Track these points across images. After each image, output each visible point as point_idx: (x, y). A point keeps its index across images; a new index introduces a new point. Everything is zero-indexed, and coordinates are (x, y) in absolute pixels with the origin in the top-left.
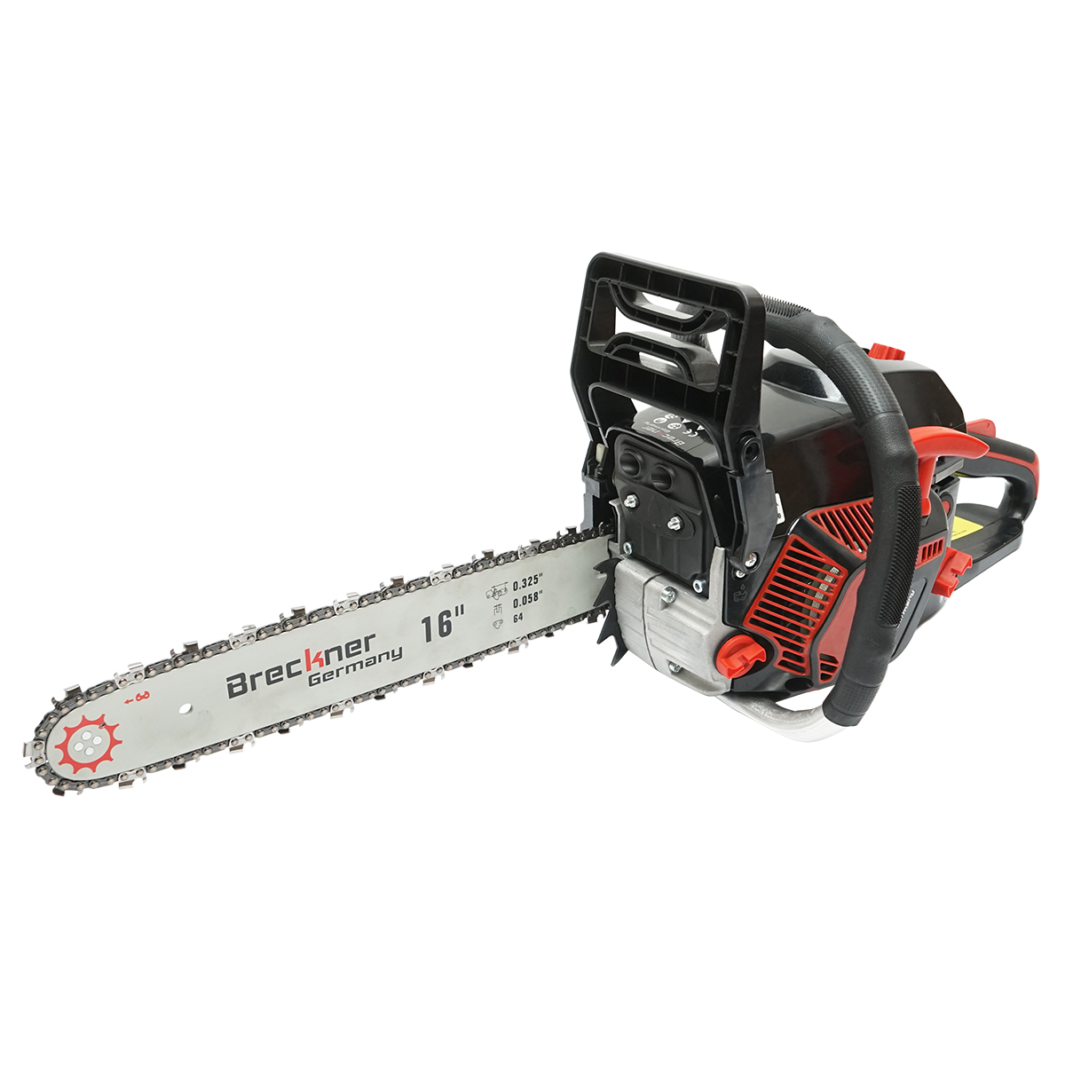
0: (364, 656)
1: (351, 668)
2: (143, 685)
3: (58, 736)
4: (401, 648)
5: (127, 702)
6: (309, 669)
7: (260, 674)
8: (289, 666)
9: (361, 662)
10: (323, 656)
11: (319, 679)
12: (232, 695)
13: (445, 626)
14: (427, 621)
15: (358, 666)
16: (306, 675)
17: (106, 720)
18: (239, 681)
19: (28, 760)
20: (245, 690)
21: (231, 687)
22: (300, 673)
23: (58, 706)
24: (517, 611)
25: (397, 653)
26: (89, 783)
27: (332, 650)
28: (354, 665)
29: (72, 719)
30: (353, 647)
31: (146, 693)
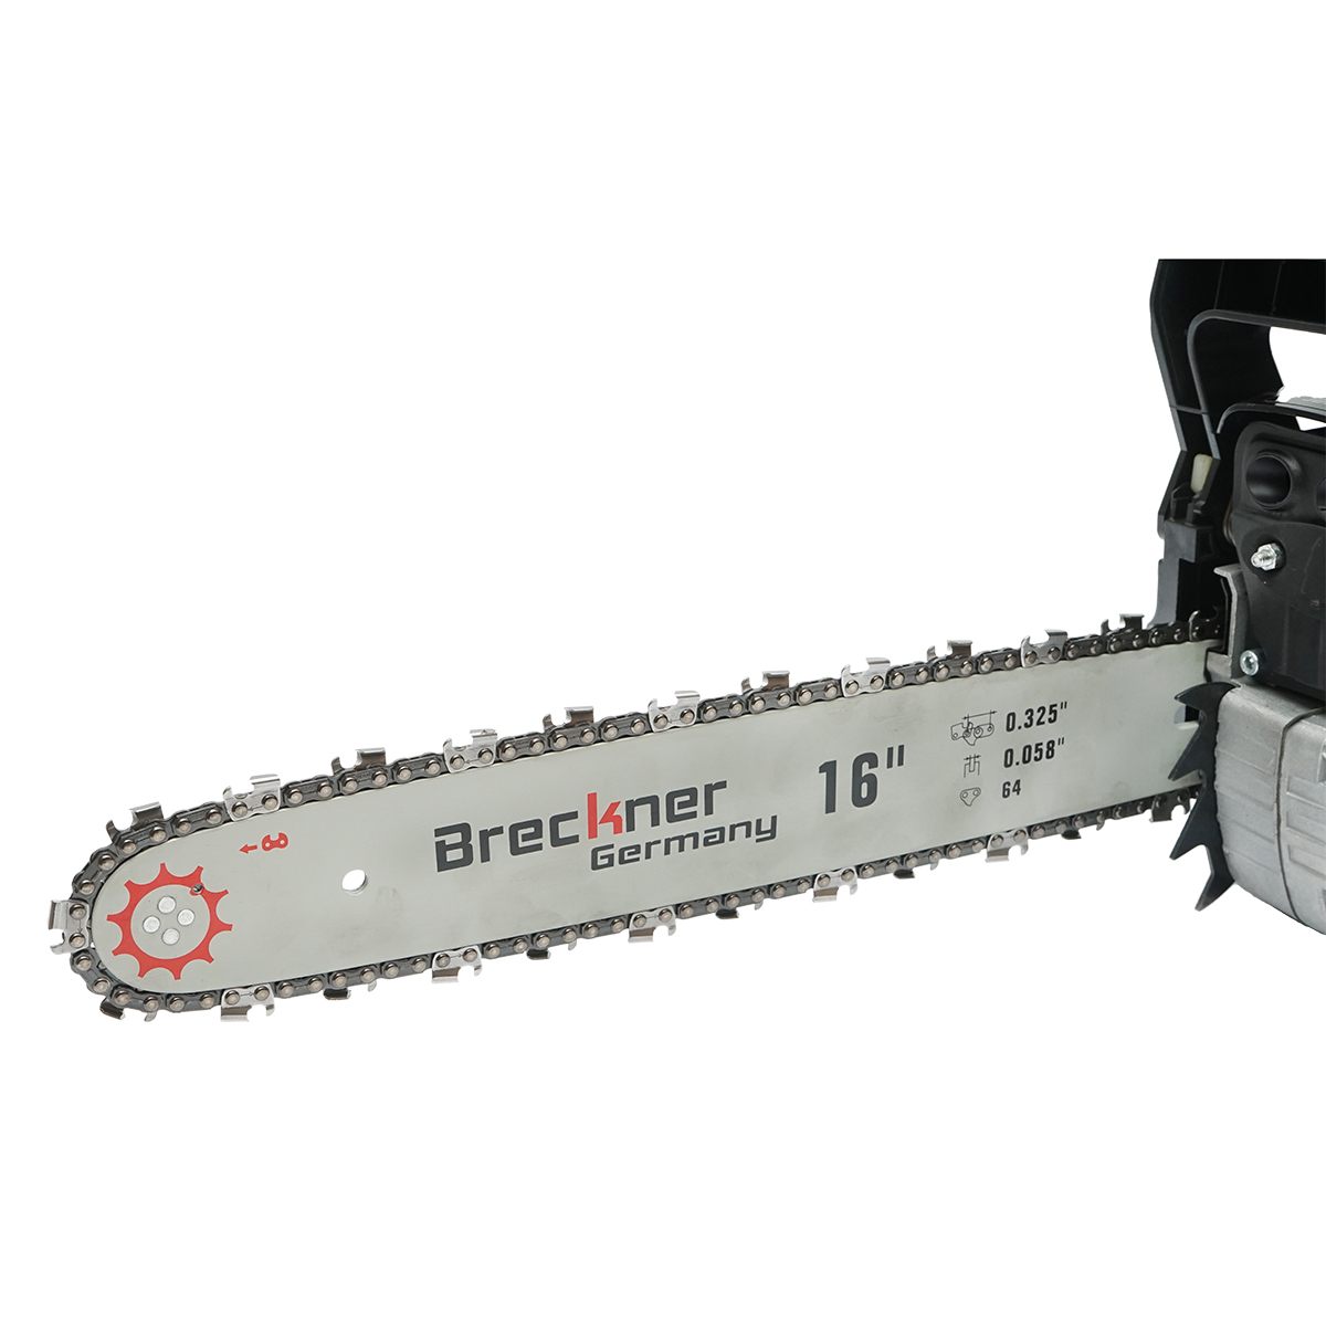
0: (701, 824)
1: (675, 845)
2: (277, 821)
3: (113, 897)
4: (774, 818)
5: (246, 849)
6: (593, 834)
7: (499, 831)
8: (555, 821)
9: (695, 836)
10: (621, 811)
11: (611, 857)
12: (443, 865)
13: (865, 786)
14: (829, 769)
15: (689, 842)
16: (586, 845)
17: (204, 879)
18: (457, 838)
19: (56, 936)
20: (467, 860)
21: (442, 849)
22: (575, 839)
23: (118, 837)
24: (1012, 775)
25: (766, 826)
26: (167, 1001)
27: (641, 801)
28: (681, 839)
29: (142, 868)
30: (681, 803)
31: (282, 836)
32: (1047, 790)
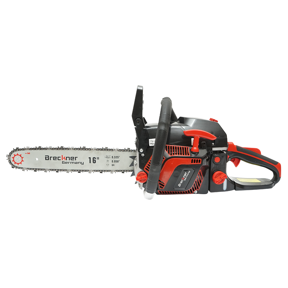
1: (72, 163)
2: (29, 151)
3: (12, 155)
4: (83, 162)
5: (26, 153)
6: (62, 160)
7: (52, 157)
8: (58, 157)
9: (74, 162)
10: (65, 158)
11: (64, 163)
12: (46, 159)
13: (94, 161)
14: (90, 158)
15: (73, 163)
16: (61, 161)
17: (21, 155)
18: (47, 157)
19: (7, 158)
20: (48, 159)
21: (46, 158)
22: (60, 160)
23: (14, 150)
24: (113, 163)
25: (82, 163)
26: (17, 167)
27: (68, 157)
28: (72, 162)
29: (15, 153)
30: (72, 158)
31: (29, 153)
32: (118, 166)
